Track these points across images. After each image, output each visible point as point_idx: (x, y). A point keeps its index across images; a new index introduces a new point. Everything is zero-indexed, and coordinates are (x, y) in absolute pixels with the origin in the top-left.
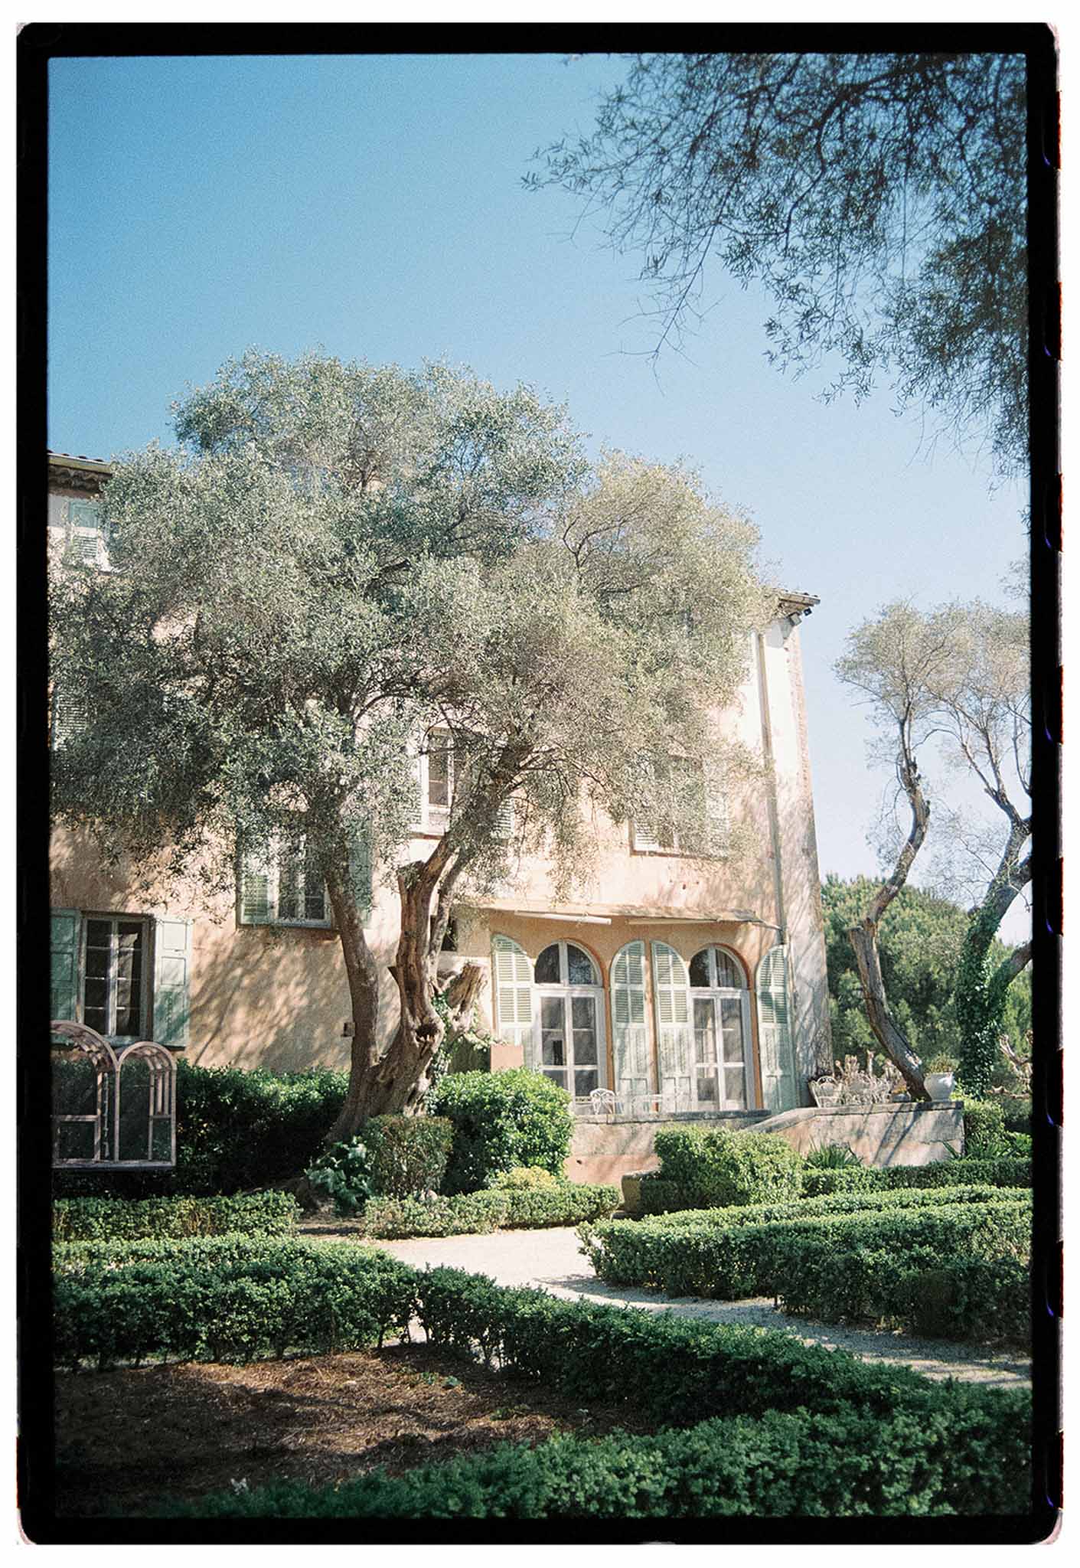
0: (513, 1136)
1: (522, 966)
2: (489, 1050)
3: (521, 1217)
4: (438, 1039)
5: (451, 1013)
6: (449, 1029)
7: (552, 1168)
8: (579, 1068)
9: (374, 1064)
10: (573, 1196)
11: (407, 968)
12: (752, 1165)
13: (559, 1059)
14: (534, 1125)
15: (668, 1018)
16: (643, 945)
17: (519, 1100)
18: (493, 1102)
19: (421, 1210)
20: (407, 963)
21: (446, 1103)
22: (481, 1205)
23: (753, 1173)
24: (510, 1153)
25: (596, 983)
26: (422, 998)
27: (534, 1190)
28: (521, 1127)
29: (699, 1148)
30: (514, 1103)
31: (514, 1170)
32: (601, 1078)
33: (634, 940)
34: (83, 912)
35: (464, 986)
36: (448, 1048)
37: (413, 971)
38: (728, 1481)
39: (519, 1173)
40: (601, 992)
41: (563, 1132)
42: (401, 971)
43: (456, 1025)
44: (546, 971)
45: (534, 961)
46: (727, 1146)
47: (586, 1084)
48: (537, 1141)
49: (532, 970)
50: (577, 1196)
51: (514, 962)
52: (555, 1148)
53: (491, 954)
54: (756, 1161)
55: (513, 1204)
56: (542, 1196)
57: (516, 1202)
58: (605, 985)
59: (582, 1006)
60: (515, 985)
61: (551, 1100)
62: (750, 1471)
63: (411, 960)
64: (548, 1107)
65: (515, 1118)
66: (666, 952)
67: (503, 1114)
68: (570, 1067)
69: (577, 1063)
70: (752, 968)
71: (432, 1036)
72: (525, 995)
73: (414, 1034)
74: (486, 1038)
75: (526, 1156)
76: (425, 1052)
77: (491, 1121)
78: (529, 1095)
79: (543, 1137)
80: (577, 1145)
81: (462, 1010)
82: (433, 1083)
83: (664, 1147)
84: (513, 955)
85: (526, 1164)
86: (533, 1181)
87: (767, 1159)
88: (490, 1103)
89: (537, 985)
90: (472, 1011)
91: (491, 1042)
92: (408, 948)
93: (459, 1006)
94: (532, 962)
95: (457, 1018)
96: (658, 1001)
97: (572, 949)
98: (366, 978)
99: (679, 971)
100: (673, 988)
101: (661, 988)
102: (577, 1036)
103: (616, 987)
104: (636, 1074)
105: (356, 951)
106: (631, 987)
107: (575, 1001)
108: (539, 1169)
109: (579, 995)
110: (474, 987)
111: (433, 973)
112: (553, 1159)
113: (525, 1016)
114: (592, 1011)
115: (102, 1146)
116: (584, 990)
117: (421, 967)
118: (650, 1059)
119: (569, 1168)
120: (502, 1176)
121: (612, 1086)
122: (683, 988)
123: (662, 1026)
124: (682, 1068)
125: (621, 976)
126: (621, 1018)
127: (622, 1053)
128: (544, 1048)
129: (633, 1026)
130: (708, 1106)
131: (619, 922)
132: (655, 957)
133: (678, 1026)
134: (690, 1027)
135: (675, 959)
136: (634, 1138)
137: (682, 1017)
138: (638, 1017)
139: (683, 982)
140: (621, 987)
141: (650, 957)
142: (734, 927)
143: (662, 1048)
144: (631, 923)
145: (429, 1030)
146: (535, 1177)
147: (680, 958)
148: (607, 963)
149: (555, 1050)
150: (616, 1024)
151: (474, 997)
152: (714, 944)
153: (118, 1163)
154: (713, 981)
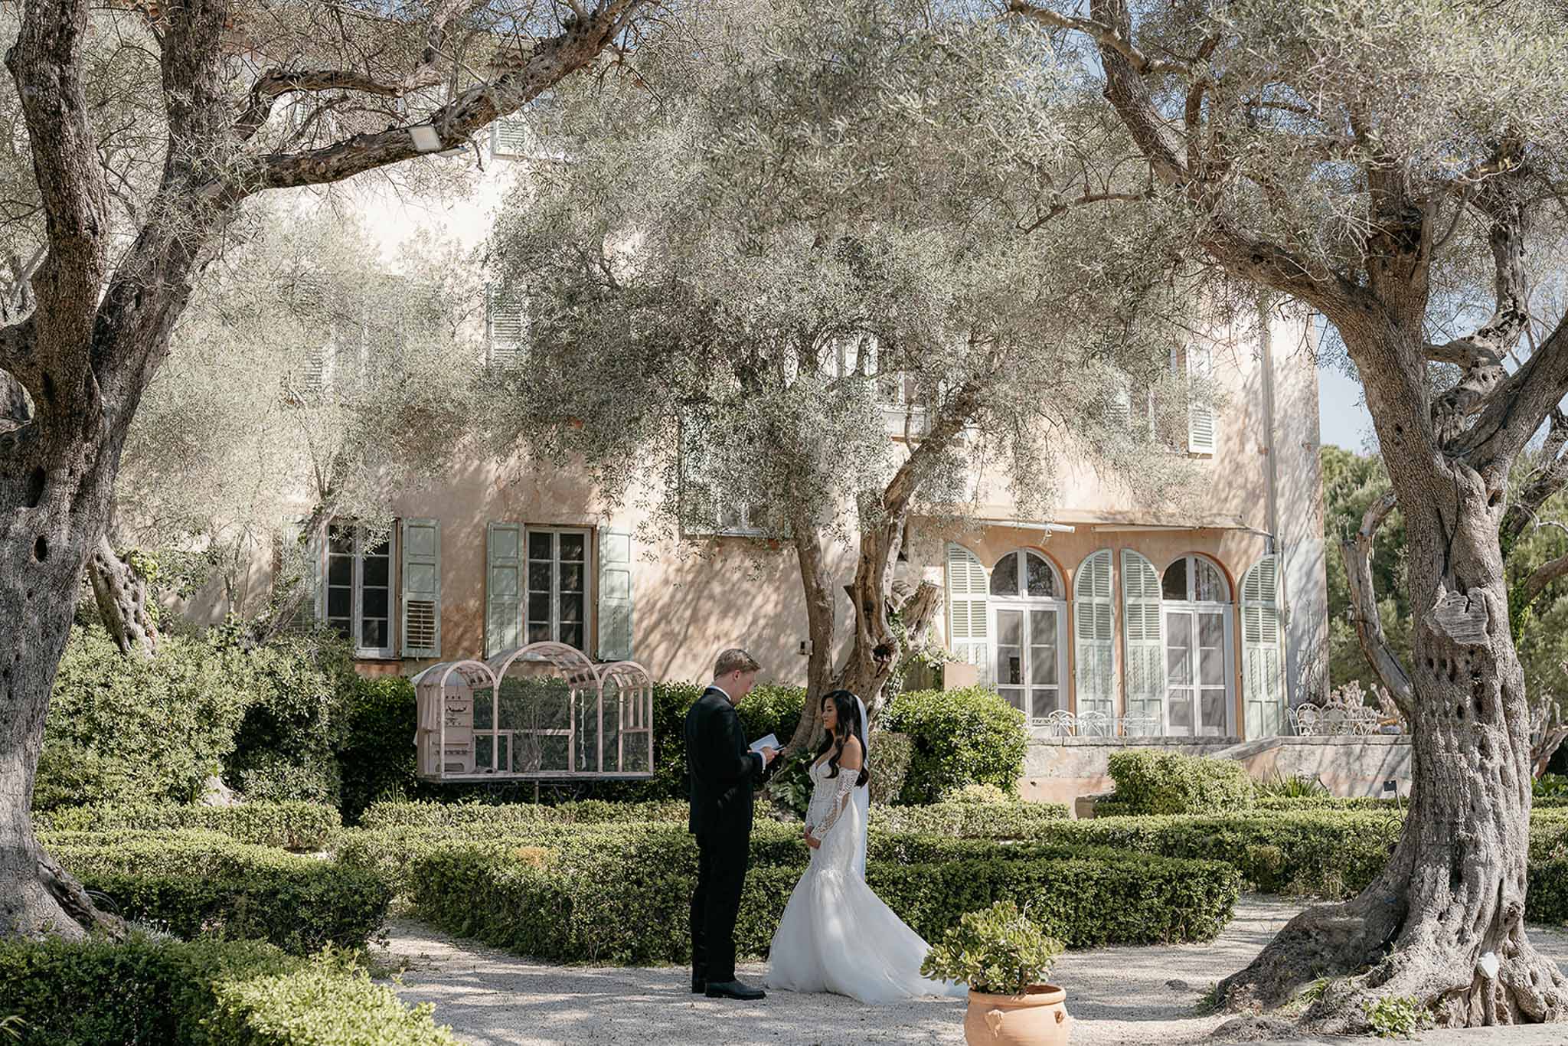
0: (967, 754)
1: (977, 576)
2: (942, 668)
3: (974, 829)
4: (895, 658)
5: (907, 634)
6: (905, 649)
7: (1006, 786)
8: (1036, 687)
9: (830, 681)
10: (1024, 811)
11: (865, 588)
12: (1202, 789)
13: (1016, 679)
14: (988, 743)
15: (1137, 635)
16: (1110, 553)
17: (973, 719)
18: (947, 721)
19: (883, 817)
20: (865, 584)
21: (900, 722)
22: (937, 815)
23: (1202, 794)
24: (964, 770)
25: (1058, 595)
26: (879, 619)
27: (987, 805)
28: (974, 746)
29: (1151, 771)
30: (969, 722)
31: (968, 788)
32: (1061, 698)
33: (1100, 548)
34: (526, 524)
35: (920, 606)
36: (904, 667)
37: (872, 592)
38: (1065, 877)
39: (972, 789)
40: (1064, 604)
41: (1017, 751)
42: (859, 593)
43: (911, 644)
44: (1004, 580)
45: (991, 571)
46: (1178, 769)
47: (1045, 704)
48: (991, 760)
49: (988, 580)
50: (1028, 811)
51: (968, 569)
52: (1008, 767)
53: (944, 565)
54: (1204, 784)
55: (966, 817)
56: (994, 810)
57: (969, 815)
58: (1068, 597)
59: (1044, 622)
60: (969, 597)
61: (1004, 720)
62: (1076, 875)
63: (870, 582)
64: (1002, 726)
65: (969, 737)
66: (1137, 560)
67: (958, 732)
68: (1028, 686)
69: (1034, 682)
70: (1237, 583)
71: (889, 655)
72: (980, 608)
73: (872, 655)
74: (939, 655)
75: (981, 773)
76: (882, 671)
77: (945, 739)
78: (984, 714)
79: (997, 755)
80: (1030, 765)
81: (917, 630)
82: (889, 701)
83: (1118, 769)
84: (968, 564)
85: (979, 782)
86: (985, 797)
87: (1217, 782)
88: (944, 721)
89: (995, 597)
90: (927, 631)
91: (945, 660)
92: (867, 570)
93: (914, 626)
94: (987, 572)
95: (912, 638)
96: (1126, 616)
97: (1031, 559)
98: (823, 598)
99: (1151, 582)
100: (1143, 601)
101: (1130, 601)
102: (1036, 653)
103: (1079, 599)
104: (1100, 695)
105: (814, 572)
106: (1097, 600)
107: (1034, 614)
108: (991, 786)
109: (1039, 608)
110: (930, 607)
111: (887, 591)
112: (1006, 777)
113: (980, 630)
114: (1052, 625)
115: (578, 758)
116: (1043, 602)
117: (879, 590)
118: (1116, 679)
119: (1021, 786)
120: (955, 792)
121: (1072, 707)
122: (1154, 601)
123: (1131, 644)
124: (1153, 689)
125: (1086, 588)
126: (1085, 634)
127: (1085, 672)
128: (1000, 665)
129: (1097, 643)
130: (1182, 731)
131: (1084, 529)
132: (1125, 568)
133: (1148, 643)
134: (1162, 644)
135: (1146, 568)
136: (1090, 761)
137: (1153, 633)
138: (1103, 633)
139: (1154, 594)
140: (1084, 599)
141: (1118, 567)
142: (1217, 534)
143: (1130, 668)
144: (1098, 530)
145: (884, 650)
146: (988, 794)
147: (1152, 567)
148: (1070, 573)
149: (1011, 668)
150: (1078, 640)
151: (929, 617)
152: (1193, 553)
153: (601, 774)
154: (1191, 593)
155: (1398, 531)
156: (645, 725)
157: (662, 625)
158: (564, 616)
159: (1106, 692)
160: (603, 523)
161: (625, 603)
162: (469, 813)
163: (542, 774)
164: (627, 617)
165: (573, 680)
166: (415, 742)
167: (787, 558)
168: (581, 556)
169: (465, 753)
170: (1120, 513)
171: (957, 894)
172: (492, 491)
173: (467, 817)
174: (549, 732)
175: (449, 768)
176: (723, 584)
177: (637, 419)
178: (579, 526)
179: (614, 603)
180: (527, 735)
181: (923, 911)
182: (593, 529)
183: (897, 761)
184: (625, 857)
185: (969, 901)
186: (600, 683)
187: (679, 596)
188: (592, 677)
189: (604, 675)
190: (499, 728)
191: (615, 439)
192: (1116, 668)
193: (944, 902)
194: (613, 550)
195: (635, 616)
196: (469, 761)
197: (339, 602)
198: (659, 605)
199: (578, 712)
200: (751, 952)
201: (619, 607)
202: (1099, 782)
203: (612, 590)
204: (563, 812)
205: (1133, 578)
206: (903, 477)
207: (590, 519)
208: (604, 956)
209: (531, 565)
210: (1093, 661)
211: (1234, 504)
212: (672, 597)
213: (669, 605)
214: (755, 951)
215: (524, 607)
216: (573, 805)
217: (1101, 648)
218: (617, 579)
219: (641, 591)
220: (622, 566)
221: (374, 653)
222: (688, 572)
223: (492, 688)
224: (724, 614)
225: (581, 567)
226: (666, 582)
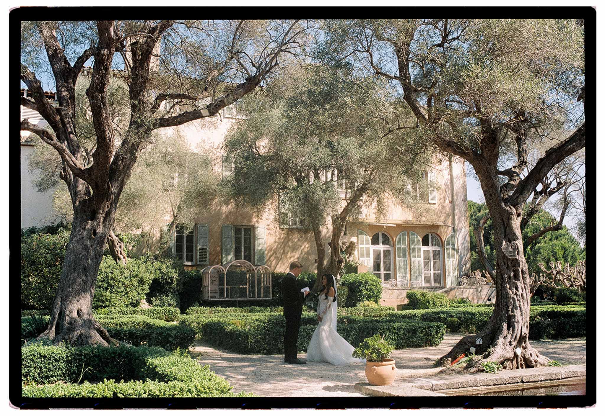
0: (365, 292)
1: (367, 240)
2: (357, 267)
3: (367, 314)
4: (343, 264)
5: (346, 257)
6: (346, 261)
7: (376, 302)
8: (385, 272)
11: (334, 244)
12: (434, 301)
13: (379, 270)
14: (370, 289)
15: (415, 257)
16: (406, 232)
17: (366, 282)
18: (359, 282)
19: (340, 311)
21: (345, 283)
22: (356, 310)
23: (434, 303)
24: (364, 297)
25: (391, 245)
26: (338, 253)
27: (370, 307)
28: (367, 289)
29: (419, 297)
31: (365, 302)
32: (392, 275)
33: (403, 231)
34: (234, 225)
35: (350, 248)
36: (345, 267)
37: (336, 244)
38: (394, 328)
39: (366, 302)
40: (393, 248)
41: (379, 291)
42: (332, 245)
43: (348, 260)
44: (375, 241)
45: (371, 238)
46: (427, 296)
47: (387, 277)
48: (371, 294)
49: (370, 241)
50: (383, 309)
51: (364, 237)
52: (377, 296)
53: (357, 236)
54: (435, 300)
56: (373, 309)
57: (365, 310)
58: (394, 246)
59: (387, 253)
60: (365, 246)
61: (376, 282)
62: (397, 327)
63: (335, 242)
64: (375, 284)
65: (365, 287)
66: (414, 235)
67: (362, 286)
68: (383, 272)
69: (384, 271)
70: (443, 241)
71: (341, 263)
72: (368, 249)
73: (336, 263)
74: (356, 263)
75: (369, 298)
76: (339, 268)
77: (358, 288)
78: (369, 280)
79: (373, 293)
80: (383, 295)
81: (350, 256)
82: (341, 277)
83: (409, 296)
84: (364, 236)
85: (368, 300)
86: (370, 305)
87: (438, 300)
89: (372, 246)
90: (352, 256)
91: (358, 265)
92: (335, 238)
93: (349, 254)
94: (370, 238)
95: (348, 258)
96: (411, 251)
97: (383, 234)
98: (322, 246)
99: (418, 241)
100: (416, 247)
101: (413, 247)
102: (385, 262)
103: (397, 246)
104: (404, 275)
105: (319, 239)
106: (403, 246)
107: (384, 251)
108: (372, 302)
109: (386, 249)
110: (353, 249)
111: (341, 244)
112: (376, 299)
113: (368, 256)
114: (390, 254)
115: (249, 294)
116: (387, 247)
117: (338, 244)
118: (408, 269)
119: (381, 301)
120: (361, 303)
121: (395, 278)
122: (419, 246)
123: (413, 259)
124: (419, 273)
125: (399, 243)
126: (399, 256)
127: (399, 268)
128: (374, 266)
129: (403, 259)
130: (428, 285)
131: (398, 225)
132: (411, 237)
133: (418, 259)
134: (422, 259)
135: (417, 237)
136: (401, 294)
137: (419, 256)
138: (404, 256)
139: (419, 245)
140: (399, 246)
141: (409, 237)
142: (437, 227)
143: (412, 266)
144: (403, 226)
145: (340, 262)
146: (371, 304)
147: (419, 237)
148: (394, 239)
149: (377, 266)
150: (397, 259)
151: (353, 252)
152: (430, 232)
153: (256, 298)
154: (430, 244)
155: (490, 226)
156: (269, 284)
157: (274, 255)
158: (245, 252)
159: (406, 273)
160: (256, 225)
161: (263, 248)
162: (217, 310)
163: (239, 299)
164: (264, 253)
165: (248, 271)
166: (202, 289)
167: (311, 235)
168: (250, 235)
169: (216, 293)
170: (409, 221)
171: (362, 333)
172: (224, 215)
173: (217, 311)
174: (241, 286)
175: (212, 297)
176: (292, 242)
177: (267, 194)
178: (249, 226)
179: (260, 248)
180: (235, 287)
181: (353, 338)
182: (253, 226)
183: (344, 294)
184: (264, 323)
185: (366, 335)
186: (256, 272)
187: (279, 246)
188: (253, 270)
189: (257, 270)
190: (226, 285)
191: (260, 200)
192: (408, 267)
193: (359, 336)
194: (259, 233)
195: (266, 252)
196: (217, 295)
197: (179, 248)
198: (273, 249)
199: (250, 280)
200: (301, 350)
201: (261, 249)
202: (404, 300)
203: (260, 244)
204: (245, 310)
205: (413, 240)
206: (345, 211)
207: (253, 223)
208: (258, 352)
209: (235, 237)
210: (402, 264)
211: (442, 218)
212: (277, 247)
213: (276, 249)
214: (303, 350)
215: (233, 250)
216: (248, 308)
217: (404, 261)
218: (261, 241)
219: (268, 244)
220: (262, 237)
221: (189, 263)
222: (282, 239)
223: (224, 273)
224: (292, 252)
225: (250, 238)
226: (275, 242)
